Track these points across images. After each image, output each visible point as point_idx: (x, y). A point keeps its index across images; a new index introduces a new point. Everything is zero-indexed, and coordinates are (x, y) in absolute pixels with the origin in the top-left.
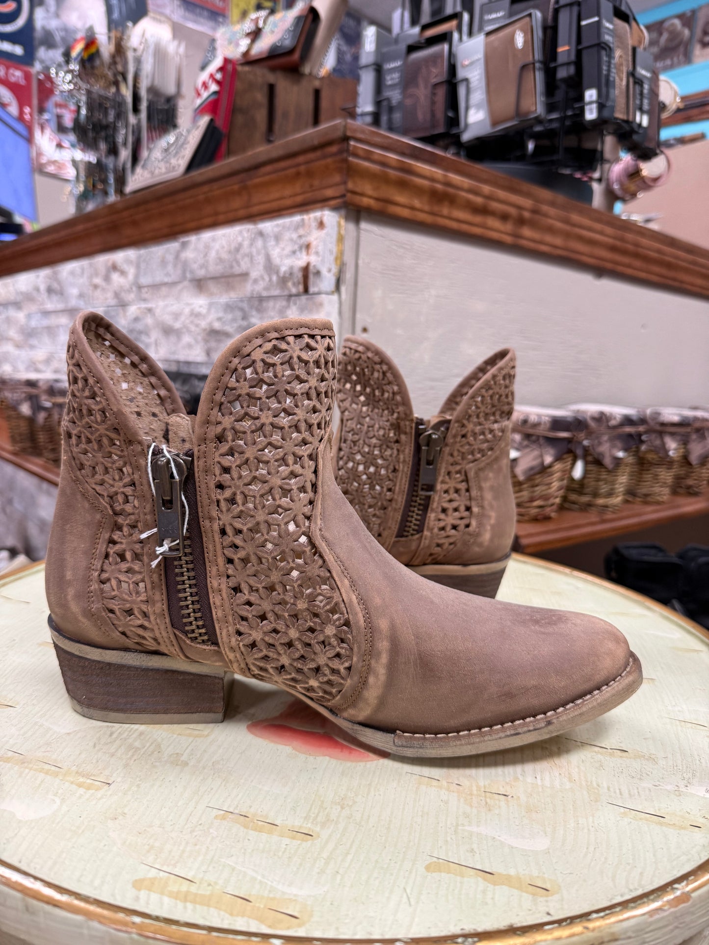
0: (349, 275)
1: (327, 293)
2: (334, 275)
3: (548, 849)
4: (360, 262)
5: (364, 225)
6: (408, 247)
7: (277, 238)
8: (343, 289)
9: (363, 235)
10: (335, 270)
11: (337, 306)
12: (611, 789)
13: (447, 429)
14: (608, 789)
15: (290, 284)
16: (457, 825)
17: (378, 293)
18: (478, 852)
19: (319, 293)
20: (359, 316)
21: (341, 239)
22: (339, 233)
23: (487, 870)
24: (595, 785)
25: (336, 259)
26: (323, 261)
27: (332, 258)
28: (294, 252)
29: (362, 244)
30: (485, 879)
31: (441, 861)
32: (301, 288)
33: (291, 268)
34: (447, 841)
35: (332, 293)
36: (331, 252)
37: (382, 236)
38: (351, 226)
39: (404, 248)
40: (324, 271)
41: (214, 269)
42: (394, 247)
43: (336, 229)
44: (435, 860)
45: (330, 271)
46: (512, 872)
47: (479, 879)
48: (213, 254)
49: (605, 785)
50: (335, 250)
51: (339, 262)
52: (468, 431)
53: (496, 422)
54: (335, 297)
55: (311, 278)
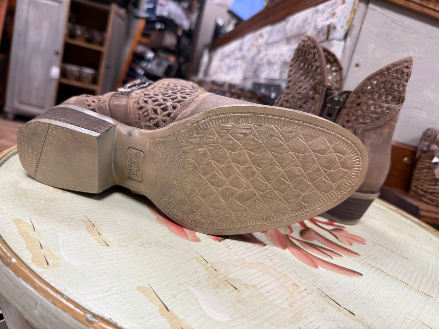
0: (354, 32)
1: (337, 40)
2: (345, 30)
3: (222, 322)
4: (364, 26)
5: (371, 6)
6: (400, 23)
7: (323, 12)
8: (349, 39)
9: (370, 12)
10: (346, 27)
11: (342, 48)
12: (312, 324)
13: (347, 97)
14: (310, 323)
15: (321, 35)
16: (185, 283)
17: (372, 46)
18: (176, 299)
19: (333, 39)
20: (355, 56)
21: (354, 11)
22: (354, 7)
23: (169, 308)
24: (304, 315)
25: (348, 22)
26: (339, 22)
27: (345, 21)
28: (328, 19)
29: (367, 16)
30: (160, 310)
31: (151, 289)
32: (325, 37)
33: (323, 26)
34: (169, 285)
35: (341, 40)
36: (345, 18)
37: (382, 14)
38: (362, 6)
39: (396, 23)
40: (338, 27)
41: (295, 31)
42: (390, 22)
43: (352, 5)
44: (149, 287)
45: (342, 27)
46: (181, 317)
47: (158, 308)
48: (296, 25)
49: (311, 320)
50: (348, 16)
51: (349, 24)
52: (362, 102)
53: (387, 102)
54: (342, 43)
55: (332, 31)
